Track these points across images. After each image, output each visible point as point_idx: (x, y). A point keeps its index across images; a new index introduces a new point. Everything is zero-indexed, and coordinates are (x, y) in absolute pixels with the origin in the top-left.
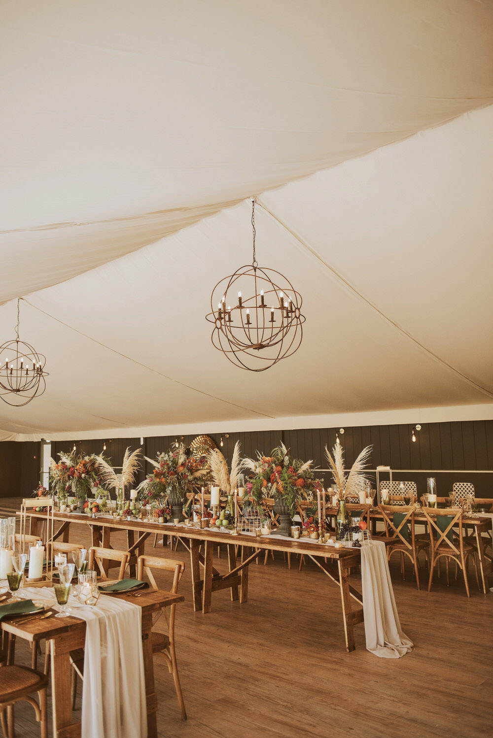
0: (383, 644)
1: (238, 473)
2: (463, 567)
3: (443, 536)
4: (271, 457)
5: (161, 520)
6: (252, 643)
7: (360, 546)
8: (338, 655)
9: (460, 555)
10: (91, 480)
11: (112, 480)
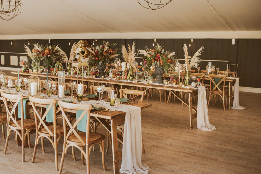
0: (204, 126)
1: (134, 56)
2: (223, 99)
3: (217, 86)
4: (154, 50)
5: (94, 76)
6: (149, 127)
7: (198, 88)
8: (187, 130)
9: (223, 94)
10: (53, 58)
11: (65, 58)
